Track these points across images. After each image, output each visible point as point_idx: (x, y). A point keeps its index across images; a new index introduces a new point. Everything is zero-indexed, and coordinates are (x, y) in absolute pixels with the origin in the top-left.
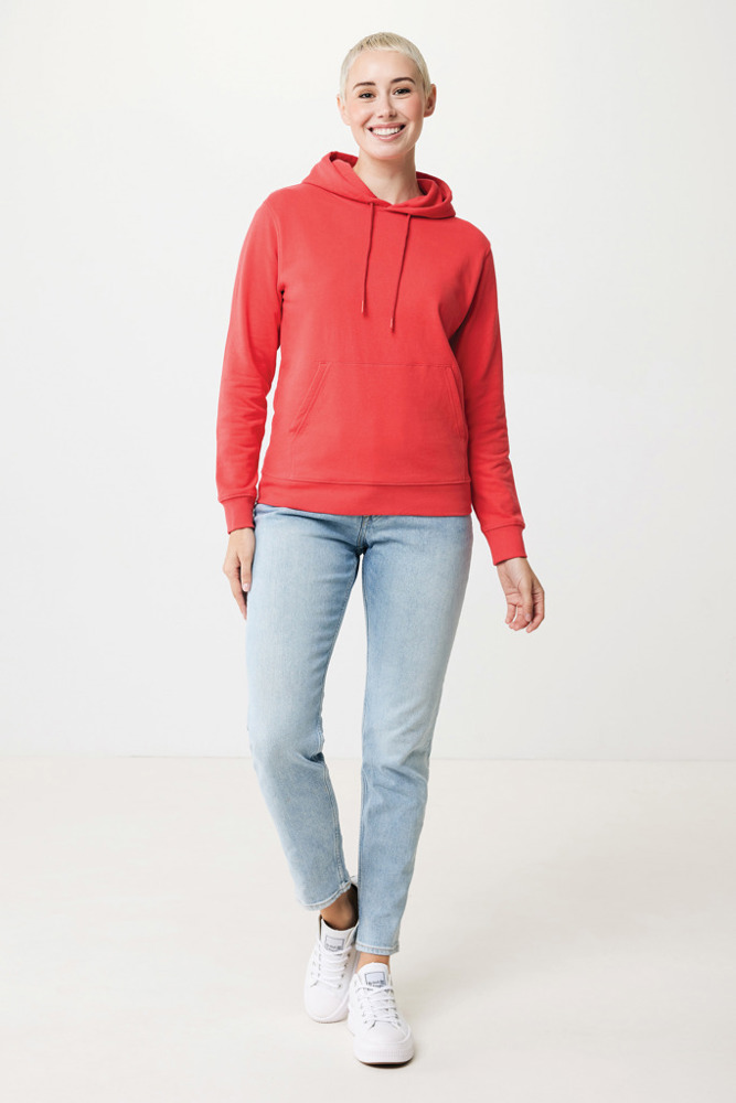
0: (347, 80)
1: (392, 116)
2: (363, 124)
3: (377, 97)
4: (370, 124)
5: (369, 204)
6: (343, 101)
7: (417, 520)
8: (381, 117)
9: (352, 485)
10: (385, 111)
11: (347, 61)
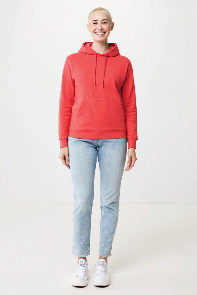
0: (90, 20)
1: (102, 29)
2: (94, 32)
3: (98, 24)
4: (95, 32)
5: (95, 55)
6: (88, 25)
7: (111, 140)
8: (99, 29)
9: (93, 131)
10: (100, 28)
11: (90, 14)
